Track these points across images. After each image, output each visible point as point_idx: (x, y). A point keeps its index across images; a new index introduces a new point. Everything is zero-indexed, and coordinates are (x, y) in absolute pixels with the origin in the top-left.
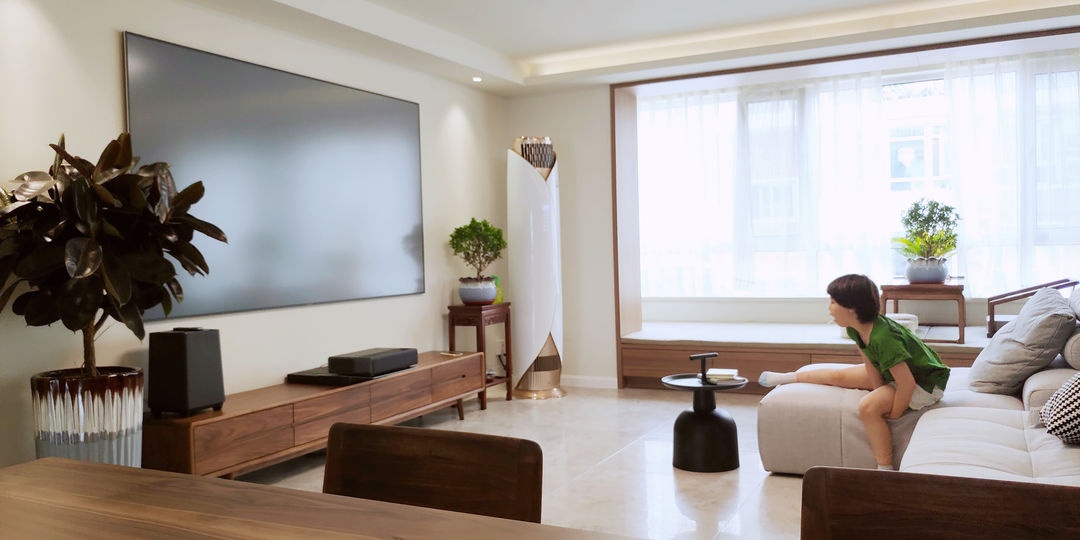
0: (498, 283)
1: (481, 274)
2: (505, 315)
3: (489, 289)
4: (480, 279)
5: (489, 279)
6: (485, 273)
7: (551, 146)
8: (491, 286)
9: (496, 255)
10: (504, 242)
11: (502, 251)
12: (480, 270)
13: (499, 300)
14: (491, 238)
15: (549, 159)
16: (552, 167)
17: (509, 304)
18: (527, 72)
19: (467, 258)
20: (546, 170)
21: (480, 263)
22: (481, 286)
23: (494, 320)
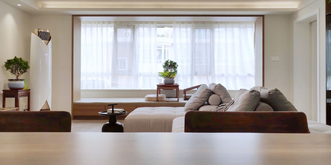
0: (25, 82)
1: (18, 78)
2: (28, 94)
3: (21, 84)
4: (17, 80)
5: (21, 80)
6: (20, 78)
7: (49, 33)
8: (23, 82)
9: (25, 71)
10: (28, 66)
11: (28, 70)
12: (18, 77)
13: (25, 88)
14: (23, 64)
15: (49, 38)
16: (49, 40)
17: (30, 90)
18: (40, 6)
19: (12, 72)
20: (47, 41)
21: (18, 74)
22: (18, 82)
23: (23, 96)
